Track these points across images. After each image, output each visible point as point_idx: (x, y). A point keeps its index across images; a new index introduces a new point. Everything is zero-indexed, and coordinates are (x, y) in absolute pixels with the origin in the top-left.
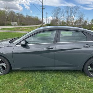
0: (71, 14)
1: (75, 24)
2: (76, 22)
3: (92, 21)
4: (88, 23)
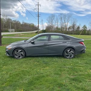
1: (69, 29)
3: (85, 27)
4: (80, 28)
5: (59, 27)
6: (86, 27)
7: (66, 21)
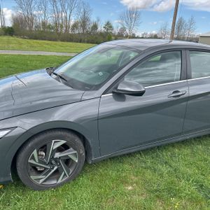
0: (63, 6)
1: (73, 29)
2: (75, 26)
3: (109, 25)
4: (99, 29)
5: (50, 21)
6: (111, 27)
7: (66, 8)
